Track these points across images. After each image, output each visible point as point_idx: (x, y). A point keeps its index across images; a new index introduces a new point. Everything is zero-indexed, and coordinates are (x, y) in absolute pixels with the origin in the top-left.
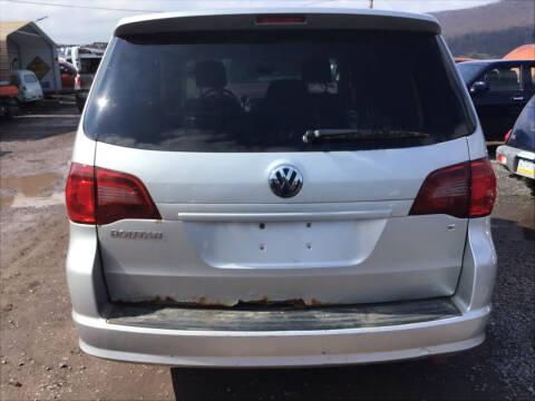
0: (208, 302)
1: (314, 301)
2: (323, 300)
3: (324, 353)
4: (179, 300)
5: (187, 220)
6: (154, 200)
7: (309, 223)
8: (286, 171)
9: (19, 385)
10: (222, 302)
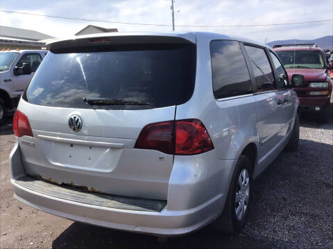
0: (53, 180)
1: (92, 189)
2: (97, 189)
3: (85, 216)
4: (43, 178)
5: (41, 138)
6: (31, 127)
7: (91, 146)
8: (75, 118)
9: (21, 209)
10: (57, 182)
